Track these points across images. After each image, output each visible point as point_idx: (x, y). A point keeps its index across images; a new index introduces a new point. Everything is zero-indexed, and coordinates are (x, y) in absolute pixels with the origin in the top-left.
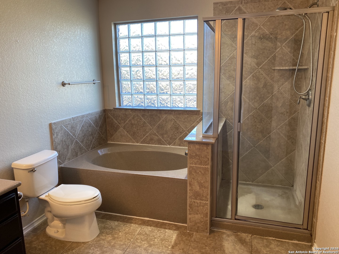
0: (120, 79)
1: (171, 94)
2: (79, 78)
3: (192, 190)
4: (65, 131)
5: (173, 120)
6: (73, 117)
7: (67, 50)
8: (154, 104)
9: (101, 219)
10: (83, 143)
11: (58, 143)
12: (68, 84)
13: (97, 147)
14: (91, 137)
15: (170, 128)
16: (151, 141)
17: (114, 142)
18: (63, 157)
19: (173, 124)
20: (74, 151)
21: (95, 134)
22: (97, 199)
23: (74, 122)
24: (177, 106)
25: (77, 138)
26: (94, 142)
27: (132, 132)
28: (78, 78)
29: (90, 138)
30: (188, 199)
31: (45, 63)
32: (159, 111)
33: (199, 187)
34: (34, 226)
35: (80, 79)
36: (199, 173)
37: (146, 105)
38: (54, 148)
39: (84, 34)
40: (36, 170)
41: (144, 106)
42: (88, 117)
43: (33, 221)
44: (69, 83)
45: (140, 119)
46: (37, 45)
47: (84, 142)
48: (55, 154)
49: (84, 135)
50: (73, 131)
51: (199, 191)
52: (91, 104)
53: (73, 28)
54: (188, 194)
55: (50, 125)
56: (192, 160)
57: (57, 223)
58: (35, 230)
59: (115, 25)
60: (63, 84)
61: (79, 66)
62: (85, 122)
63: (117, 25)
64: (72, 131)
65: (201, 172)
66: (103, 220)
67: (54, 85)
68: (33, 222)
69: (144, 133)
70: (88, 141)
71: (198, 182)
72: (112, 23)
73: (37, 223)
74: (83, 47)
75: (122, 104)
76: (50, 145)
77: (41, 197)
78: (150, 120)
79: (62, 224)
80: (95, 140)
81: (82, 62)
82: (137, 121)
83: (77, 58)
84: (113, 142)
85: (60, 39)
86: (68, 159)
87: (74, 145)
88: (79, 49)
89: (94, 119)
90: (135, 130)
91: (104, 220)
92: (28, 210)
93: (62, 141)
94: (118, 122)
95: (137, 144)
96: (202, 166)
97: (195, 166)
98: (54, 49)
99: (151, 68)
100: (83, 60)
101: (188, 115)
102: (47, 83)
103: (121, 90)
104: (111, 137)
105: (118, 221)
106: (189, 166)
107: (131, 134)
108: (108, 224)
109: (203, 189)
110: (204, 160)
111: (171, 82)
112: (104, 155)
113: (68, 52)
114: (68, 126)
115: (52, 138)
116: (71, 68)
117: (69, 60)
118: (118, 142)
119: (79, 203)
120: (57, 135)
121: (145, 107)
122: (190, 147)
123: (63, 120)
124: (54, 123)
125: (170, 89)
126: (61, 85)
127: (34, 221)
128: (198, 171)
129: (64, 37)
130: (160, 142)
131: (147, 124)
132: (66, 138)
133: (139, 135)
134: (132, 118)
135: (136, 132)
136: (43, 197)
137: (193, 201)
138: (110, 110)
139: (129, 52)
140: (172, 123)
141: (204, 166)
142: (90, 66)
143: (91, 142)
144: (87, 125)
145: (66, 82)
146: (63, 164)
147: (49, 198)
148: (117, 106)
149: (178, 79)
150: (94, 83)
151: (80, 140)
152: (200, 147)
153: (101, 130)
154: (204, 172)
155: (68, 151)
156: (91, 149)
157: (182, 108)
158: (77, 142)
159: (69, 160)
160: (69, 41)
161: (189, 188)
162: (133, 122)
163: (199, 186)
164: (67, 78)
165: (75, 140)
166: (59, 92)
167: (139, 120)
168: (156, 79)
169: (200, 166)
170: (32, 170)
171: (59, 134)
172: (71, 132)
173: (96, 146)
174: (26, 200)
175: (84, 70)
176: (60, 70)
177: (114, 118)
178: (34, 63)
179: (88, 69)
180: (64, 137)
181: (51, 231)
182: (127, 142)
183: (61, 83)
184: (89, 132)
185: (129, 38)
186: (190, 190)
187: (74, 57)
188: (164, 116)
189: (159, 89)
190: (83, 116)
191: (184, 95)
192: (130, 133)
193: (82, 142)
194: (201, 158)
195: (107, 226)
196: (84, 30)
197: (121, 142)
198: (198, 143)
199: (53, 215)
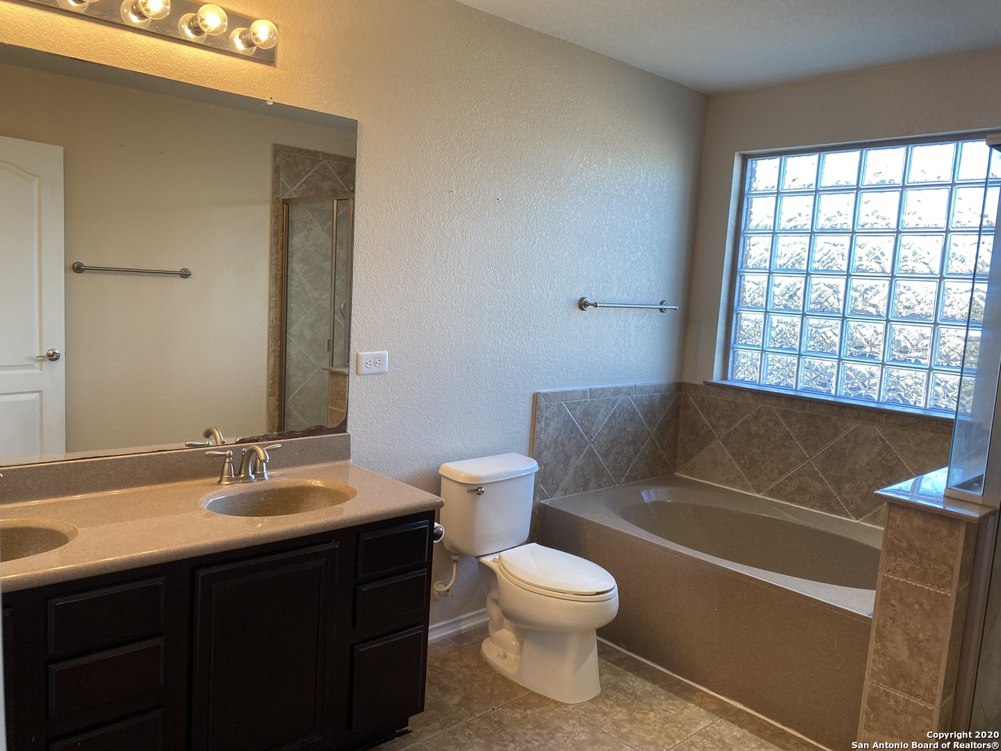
0: (735, 305)
1: (885, 361)
2: (623, 293)
3: (883, 653)
4: (566, 419)
5: (881, 442)
6: (592, 387)
7: (604, 222)
8: (824, 385)
9: (614, 665)
10: (607, 460)
11: (546, 445)
12: (592, 305)
13: (643, 478)
14: (631, 450)
15: (868, 464)
16: (800, 494)
17: (693, 476)
18: (552, 482)
19: (880, 453)
20: (581, 473)
21: (643, 444)
22: (606, 600)
23: (592, 402)
24: (901, 402)
25: (593, 443)
26: (637, 462)
27: (746, 457)
28: (620, 294)
29: (627, 450)
30: (866, 678)
31: (548, 251)
32: (836, 407)
33: (907, 651)
34: (459, 626)
35: (625, 296)
36: (913, 605)
37: (801, 385)
38: (534, 453)
39: (657, 184)
40: (483, 492)
41: (794, 387)
42: (629, 395)
43: (459, 615)
44: (596, 303)
45: (775, 425)
46: (538, 209)
47: (611, 457)
48: (533, 465)
49: (613, 440)
50: (587, 424)
51: (906, 662)
52: (644, 364)
53: (629, 168)
54: (870, 664)
55: (536, 397)
56: (894, 561)
57: (506, 635)
58: (460, 638)
59: (745, 159)
60: (582, 305)
61: (628, 264)
62: (621, 405)
63: (749, 160)
64: (583, 421)
65: (921, 605)
66: (617, 667)
67: (559, 304)
68: (459, 618)
69: (780, 467)
70: (622, 457)
71: (905, 633)
72: (737, 155)
73: (467, 623)
74: (647, 216)
75: (732, 374)
76: (528, 445)
77: (484, 560)
78: (804, 430)
79: (519, 641)
80: (641, 460)
81: (639, 254)
82: (766, 427)
83: (626, 243)
84: (689, 475)
85: (592, 195)
86: (562, 490)
87: (583, 458)
88: (636, 221)
89: (646, 403)
90: (756, 453)
91: (619, 669)
92: (452, 582)
93: (557, 442)
94: (710, 422)
95: (757, 496)
96: (927, 588)
97: (902, 580)
98: (576, 218)
99: (831, 281)
100: (641, 247)
101: (932, 434)
102: (546, 297)
103: (736, 334)
104: (685, 462)
105: (654, 683)
106: (884, 576)
107: (743, 461)
108: (628, 681)
109: (923, 660)
110: (936, 567)
111: (889, 325)
112: (657, 505)
113: (607, 228)
114: (575, 409)
115: (534, 429)
116: (609, 267)
117: (606, 248)
118: (704, 478)
119: (560, 594)
120: (547, 425)
121: (796, 390)
122: (895, 520)
123: (566, 392)
124: (545, 395)
125: (882, 345)
126: (577, 305)
127: (463, 617)
128: (909, 599)
129: (603, 191)
130: (826, 502)
131: (794, 440)
132: (567, 438)
133: (765, 469)
134: (753, 415)
135: (758, 459)
136: (487, 560)
137: (882, 688)
138: (695, 387)
139: (774, 233)
140: (877, 449)
141: (932, 586)
142: (658, 265)
143: (629, 461)
144: (624, 415)
145: (589, 300)
146: (550, 499)
147: (499, 566)
148: (716, 377)
149: (914, 319)
150: (661, 310)
151: (601, 448)
152: (926, 525)
153: (660, 437)
154: (932, 609)
155: (566, 469)
156: (627, 482)
157: (919, 408)
158: (591, 454)
159: (566, 494)
160: (614, 201)
161: (873, 645)
162: (753, 429)
163: (910, 649)
164: (595, 291)
165: (588, 447)
166: (568, 321)
167: (771, 424)
168: (841, 312)
169: (918, 585)
170: (476, 490)
171: (552, 423)
172: (581, 425)
173: (640, 476)
174: (454, 558)
175: (641, 275)
176: (580, 270)
177: (701, 411)
178: (525, 250)
179: (653, 273)
180: (563, 432)
181: (490, 650)
182: (728, 482)
183: (578, 302)
184: (626, 433)
185: (778, 193)
186: (876, 652)
187: (620, 240)
188: (853, 426)
189: (847, 342)
190: (618, 391)
191: (930, 369)
192: (740, 459)
193: (605, 456)
194: (924, 561)
195: (623, 684)
196: (656, 173)
197: (712, 482)
198: (921, 511)
199: (503, 613)
